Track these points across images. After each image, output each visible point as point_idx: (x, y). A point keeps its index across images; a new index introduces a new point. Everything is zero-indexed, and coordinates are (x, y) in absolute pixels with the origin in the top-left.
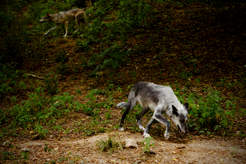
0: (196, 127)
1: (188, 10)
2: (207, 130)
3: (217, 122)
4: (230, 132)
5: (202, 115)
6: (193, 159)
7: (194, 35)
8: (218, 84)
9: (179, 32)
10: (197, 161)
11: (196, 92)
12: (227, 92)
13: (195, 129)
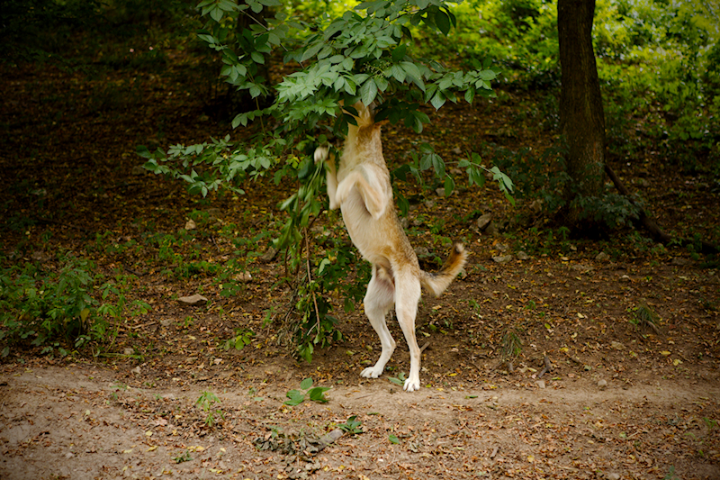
0: (34, 338)
1: (35, 82)
2: (60, 346)
3: (82, 328)
4: (110, 351)
5: (48, 313)
6: (23, 410)
7: (43, 137)
8: (91, 244)
9: (12, 127)
10: (33, 413)
11: (41, 262)
12: (108, 263)
13: (34, 342)
